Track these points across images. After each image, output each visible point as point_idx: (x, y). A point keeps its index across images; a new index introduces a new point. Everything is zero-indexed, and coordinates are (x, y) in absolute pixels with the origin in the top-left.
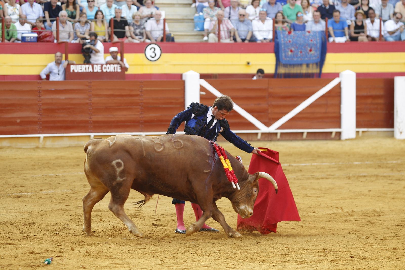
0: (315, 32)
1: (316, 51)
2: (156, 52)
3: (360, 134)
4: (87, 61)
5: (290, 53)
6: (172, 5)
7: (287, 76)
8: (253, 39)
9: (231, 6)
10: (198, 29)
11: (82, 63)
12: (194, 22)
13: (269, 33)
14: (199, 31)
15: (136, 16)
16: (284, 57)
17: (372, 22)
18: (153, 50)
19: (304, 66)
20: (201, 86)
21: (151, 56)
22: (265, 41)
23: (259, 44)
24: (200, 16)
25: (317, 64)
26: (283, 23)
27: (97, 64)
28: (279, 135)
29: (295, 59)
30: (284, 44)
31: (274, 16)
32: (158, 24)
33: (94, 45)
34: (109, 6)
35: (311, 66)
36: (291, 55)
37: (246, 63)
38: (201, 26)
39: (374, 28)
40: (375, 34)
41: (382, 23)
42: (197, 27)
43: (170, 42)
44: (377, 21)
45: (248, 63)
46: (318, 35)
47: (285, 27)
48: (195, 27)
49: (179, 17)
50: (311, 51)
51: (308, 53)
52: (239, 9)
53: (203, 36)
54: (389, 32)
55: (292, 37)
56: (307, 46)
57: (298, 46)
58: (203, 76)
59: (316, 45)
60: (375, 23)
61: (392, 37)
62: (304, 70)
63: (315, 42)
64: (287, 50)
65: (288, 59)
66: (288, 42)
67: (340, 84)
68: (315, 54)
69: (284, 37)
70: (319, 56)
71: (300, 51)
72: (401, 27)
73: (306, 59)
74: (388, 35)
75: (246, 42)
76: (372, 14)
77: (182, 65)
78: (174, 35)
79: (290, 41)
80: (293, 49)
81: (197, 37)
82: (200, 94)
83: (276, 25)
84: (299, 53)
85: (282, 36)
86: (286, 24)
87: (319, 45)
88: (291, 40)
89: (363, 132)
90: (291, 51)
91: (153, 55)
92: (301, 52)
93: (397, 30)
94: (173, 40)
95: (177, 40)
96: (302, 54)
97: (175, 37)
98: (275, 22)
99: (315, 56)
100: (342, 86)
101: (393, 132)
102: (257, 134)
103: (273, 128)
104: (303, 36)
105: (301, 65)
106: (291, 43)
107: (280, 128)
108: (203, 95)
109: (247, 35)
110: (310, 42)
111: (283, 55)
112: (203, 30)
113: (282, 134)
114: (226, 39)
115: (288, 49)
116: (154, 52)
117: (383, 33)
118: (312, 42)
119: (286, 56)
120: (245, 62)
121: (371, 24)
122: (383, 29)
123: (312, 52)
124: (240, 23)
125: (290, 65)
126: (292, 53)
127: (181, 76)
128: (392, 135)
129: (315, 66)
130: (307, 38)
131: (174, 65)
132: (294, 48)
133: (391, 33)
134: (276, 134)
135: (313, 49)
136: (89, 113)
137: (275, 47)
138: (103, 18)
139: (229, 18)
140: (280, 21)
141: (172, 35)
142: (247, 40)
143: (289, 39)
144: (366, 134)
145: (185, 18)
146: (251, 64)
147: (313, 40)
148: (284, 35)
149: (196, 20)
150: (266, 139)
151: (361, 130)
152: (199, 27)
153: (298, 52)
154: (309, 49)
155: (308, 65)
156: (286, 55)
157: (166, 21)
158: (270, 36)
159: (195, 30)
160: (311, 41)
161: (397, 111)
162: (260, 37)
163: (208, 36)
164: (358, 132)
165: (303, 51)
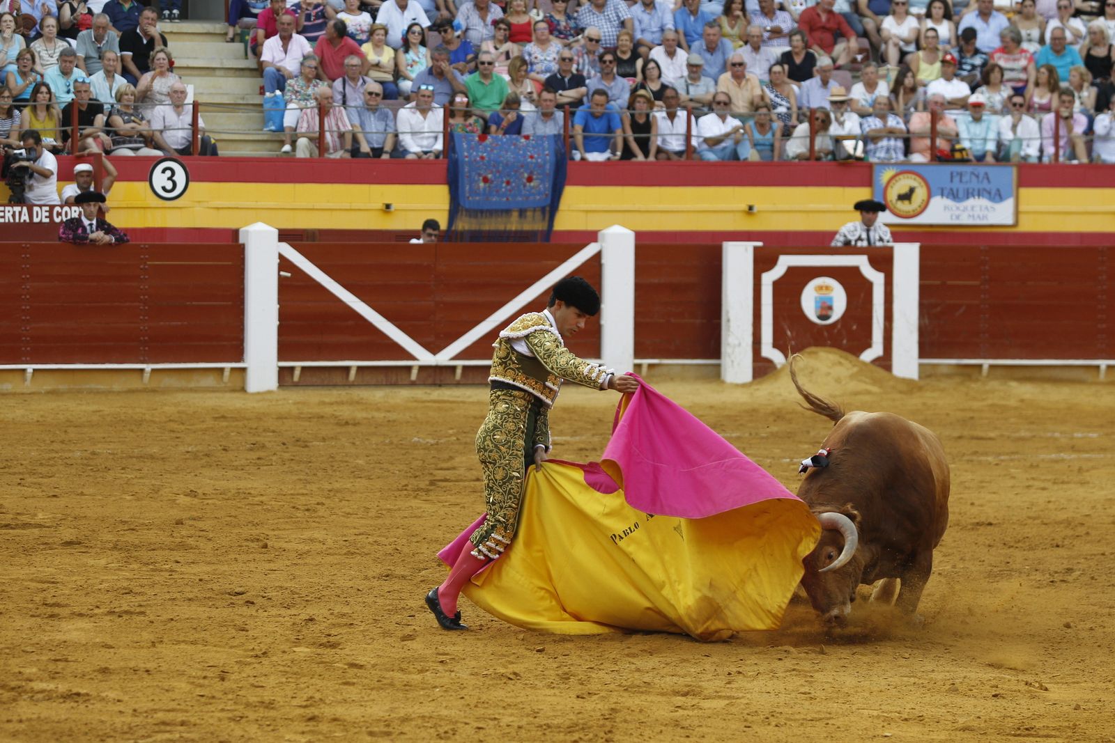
0: (542, 138)
1: (542, 181)
2: (174, 178)
3: (644, 370)
4: (18, 198)
5: (482, 184)
6: (210, 70)
7: (476, 236)
8: (398, 151)
9: (346, 78)
10: (273, 128)
11: (6, 202)
12: (262, 112)
13: (436, 138)
14: (274, 131)
15: (127, 94)
16: (467, 195)
17: (672, 116)
18: (168, 173)
19: (515, 214)
20: (281, 257)
21: (164, 188)
22: (425, 157)
23: (412, 162)
24: (275, 96)
25: (543, 210)
26: (467, 115)
27: (41, 206)
28: (459, 372)
29: (494, 199)
30: (470, 163)
31: (446, 100)
32: (179, 114)
33: (35, 160)
34: (65, 73)
35: (529, 214)
36: (484, 189)
37: (384, 207)
38: (277, 121)
39: (674, 132)
40: (676, 145)
41: (693, 119)
42: (271, 123)
43: (208, 157)
44: (682, 114)
45: (388, 206)
46: (546, 144)
47: (470, 125)
48: (265, 122)
49: (225, 100)
50: (530, 179)
51: (525, 186)
52: (364, 82)
53: (282, 143)
54: (706, 140)
55: (489, 149)
56: (522, 170)
57: (501, 168)
58: (285, 236)
59: (541, 166)
60: (676, 120)
61: (714, 152)
62: (513, 224)
63: (539, 160)
64: (476, 178)
65: (477, 198)
66: (478, 159)
67: (598, 256)
68: (540, 186)
69: (470, 148)
70: (549, 192)
71: (504, 180)
72: (736, 130)
73: (519, 199)
74: (705, 146)
75: (385, 157)
76: (672, 97)
77: (237, 208)
78: (217, 140)
79: (482, 158)
80: (490, 176)
81: (269, 146)
82: (280, 277)
83: (451, 121)
84: (504, 185)
85: (465, 146)
86: (471, 120)
87: (549, 168)
88: (485, 155)
89: (651, 366)
90: (486, 180)
91: (169, 185)
92: (508, 183)
93: (727, 135)
94: (214, 152)
95: (223, 152)
96: (509, 187)
97: (219, 145)
98: (450, 113)
99: (539, 193)
100: (604, 261)
101: (719, 366)
102: (409, 368)
103: (444, 357)
104: (513, 147)
105: (507, 212)
106: (485, 161)
107: (460, 356)
108: (286, 278)
109: (384, 142)
110: (529, 160)
111: (467, 188)
112: (281, 129)
113: (465, 368)
114: (335, 150)
115: (479, 175)
116: (170, 179)
117: (694, 142)
118: (534, 160)
119: (474, 192)
120: (380, 205)
121: (669, 122)
122: (694, 132)
123: (532, 184)
124: (367, 114)
125: (482, 212)
126: (487, 185)
127: (235, 233)
128: (716, 374)
129: (538, 215)
130: (521, 152)
131: (218, 208)
132: (492, 173)
133: (713, 142)
134: (453, 368)
135: (534, 177)
136: (24, 318)
137: (448, 170)
138: (50, 100)
139: (344, 103)
140: (460, 110)
141: (213, 141)
142: (386, 152)
143: (480, 154)
144: (656, 371)
145: (241, 102)
146: (393, 209)
147: (536, 156)
148: (469, 143)
149: (267, 106)
150: (430, 381)
151: (646, 362)
152: (274, 124)
153: (502, 182)
154: (526, 175)
155: (522, 213)
156: (475, 189)
157: (200, 108)
158: (439, 146)
159: (265, 129)
160: (532, 157)
161: (728, 320)
162: (414, 146)
163: (293, 144)
164: (637, 367)
165: (512, 180)
